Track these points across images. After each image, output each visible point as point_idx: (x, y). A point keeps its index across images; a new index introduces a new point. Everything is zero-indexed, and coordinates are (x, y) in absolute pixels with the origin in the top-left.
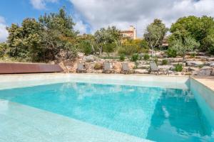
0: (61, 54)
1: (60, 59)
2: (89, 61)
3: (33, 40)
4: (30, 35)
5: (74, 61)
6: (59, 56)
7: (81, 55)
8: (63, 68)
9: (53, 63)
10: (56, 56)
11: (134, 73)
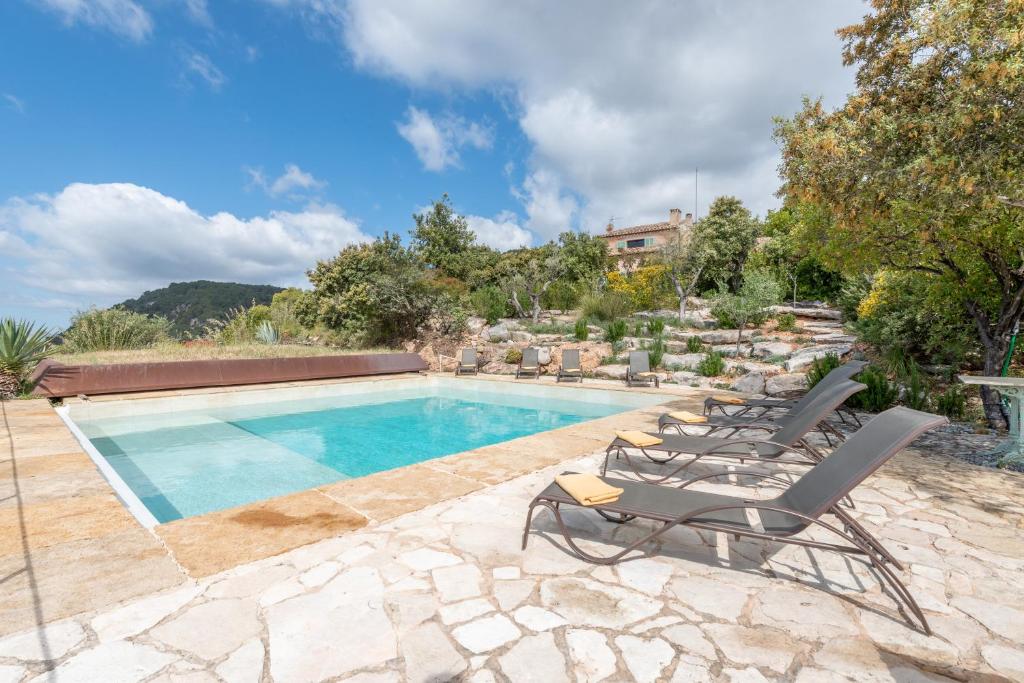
0: (432, 321)
1: (429, 335)
2: (496, 340)
3: (357, 298)
4: (352, 287)
5: (459, 339)
6: (428, 328)
7: (475, 324)
8: (432, 359)
9: (410, 346)
10: (419, 329)
11: (598, 375)
